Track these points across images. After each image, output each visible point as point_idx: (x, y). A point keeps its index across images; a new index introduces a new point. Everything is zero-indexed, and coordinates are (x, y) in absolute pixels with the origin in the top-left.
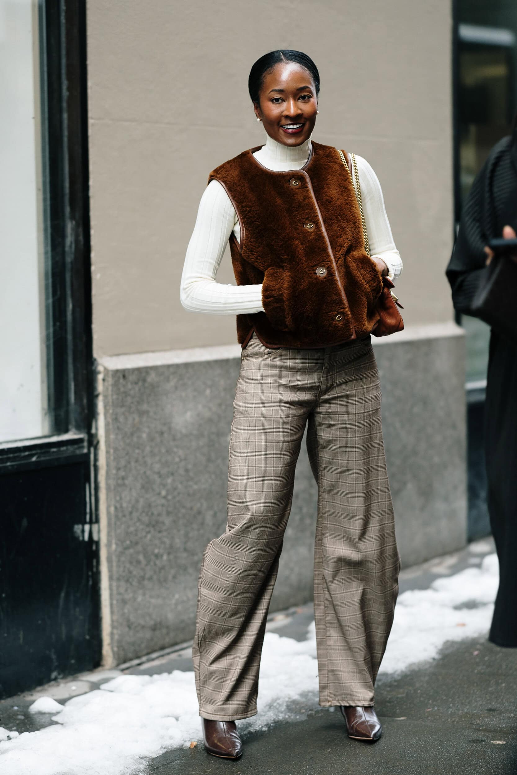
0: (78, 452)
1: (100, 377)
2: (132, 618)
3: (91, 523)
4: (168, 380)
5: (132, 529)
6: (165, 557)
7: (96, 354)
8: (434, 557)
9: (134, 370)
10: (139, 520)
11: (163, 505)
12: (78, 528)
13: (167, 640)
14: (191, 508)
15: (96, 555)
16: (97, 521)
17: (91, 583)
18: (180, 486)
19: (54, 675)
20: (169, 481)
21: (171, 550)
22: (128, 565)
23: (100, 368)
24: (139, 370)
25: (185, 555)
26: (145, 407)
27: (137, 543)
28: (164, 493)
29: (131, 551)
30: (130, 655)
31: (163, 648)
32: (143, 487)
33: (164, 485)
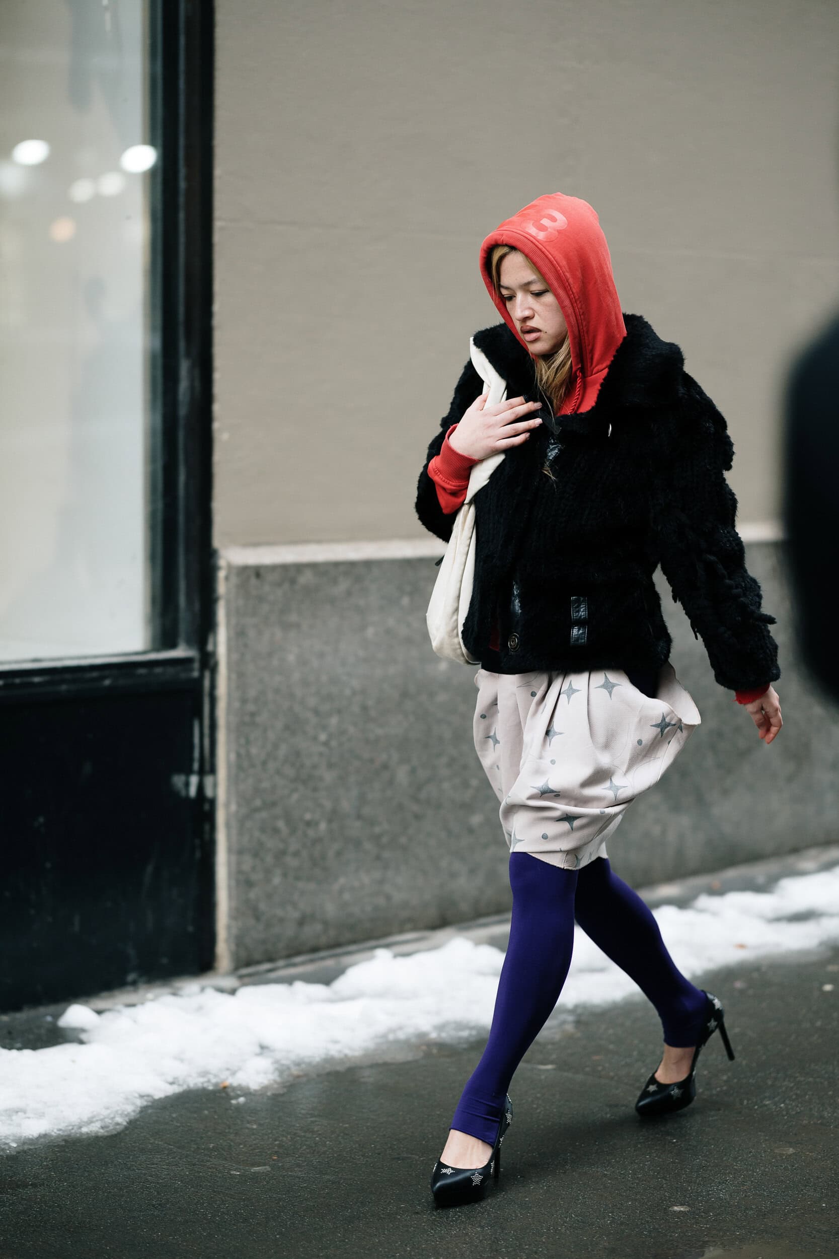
0: (183, 676)
1: (221, 575)
2: (262, 906)
3: (202, 773)
4: (335, 582)
5: (266, 785)
6: (323, 826)
7: (217, 541)
8: (808, 846)
9: (274, 568)
10: (278, 772)
11: (321, 754)
12: (178, 780)
13: (323, 940)
14: (372, 761)
15: (209, 817)
16: (213, 770)
17: (198, 854)
18: (352, 730)
19: (131, 977)
20: (334, 721)
21: (334, 816)
22: (257, 834)
23: (222, 563)
24: (284, 568)
25: (358, 824)
26: (293, 618)
27: (274, 804)
28: (323, 737)
29: (264, 815)
30: (257, 956)
31: (315, 949)
32: (287, 727)
33: (324, 728)
